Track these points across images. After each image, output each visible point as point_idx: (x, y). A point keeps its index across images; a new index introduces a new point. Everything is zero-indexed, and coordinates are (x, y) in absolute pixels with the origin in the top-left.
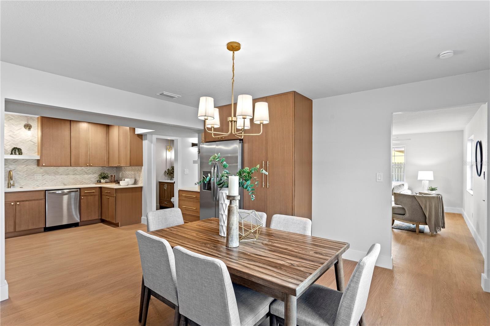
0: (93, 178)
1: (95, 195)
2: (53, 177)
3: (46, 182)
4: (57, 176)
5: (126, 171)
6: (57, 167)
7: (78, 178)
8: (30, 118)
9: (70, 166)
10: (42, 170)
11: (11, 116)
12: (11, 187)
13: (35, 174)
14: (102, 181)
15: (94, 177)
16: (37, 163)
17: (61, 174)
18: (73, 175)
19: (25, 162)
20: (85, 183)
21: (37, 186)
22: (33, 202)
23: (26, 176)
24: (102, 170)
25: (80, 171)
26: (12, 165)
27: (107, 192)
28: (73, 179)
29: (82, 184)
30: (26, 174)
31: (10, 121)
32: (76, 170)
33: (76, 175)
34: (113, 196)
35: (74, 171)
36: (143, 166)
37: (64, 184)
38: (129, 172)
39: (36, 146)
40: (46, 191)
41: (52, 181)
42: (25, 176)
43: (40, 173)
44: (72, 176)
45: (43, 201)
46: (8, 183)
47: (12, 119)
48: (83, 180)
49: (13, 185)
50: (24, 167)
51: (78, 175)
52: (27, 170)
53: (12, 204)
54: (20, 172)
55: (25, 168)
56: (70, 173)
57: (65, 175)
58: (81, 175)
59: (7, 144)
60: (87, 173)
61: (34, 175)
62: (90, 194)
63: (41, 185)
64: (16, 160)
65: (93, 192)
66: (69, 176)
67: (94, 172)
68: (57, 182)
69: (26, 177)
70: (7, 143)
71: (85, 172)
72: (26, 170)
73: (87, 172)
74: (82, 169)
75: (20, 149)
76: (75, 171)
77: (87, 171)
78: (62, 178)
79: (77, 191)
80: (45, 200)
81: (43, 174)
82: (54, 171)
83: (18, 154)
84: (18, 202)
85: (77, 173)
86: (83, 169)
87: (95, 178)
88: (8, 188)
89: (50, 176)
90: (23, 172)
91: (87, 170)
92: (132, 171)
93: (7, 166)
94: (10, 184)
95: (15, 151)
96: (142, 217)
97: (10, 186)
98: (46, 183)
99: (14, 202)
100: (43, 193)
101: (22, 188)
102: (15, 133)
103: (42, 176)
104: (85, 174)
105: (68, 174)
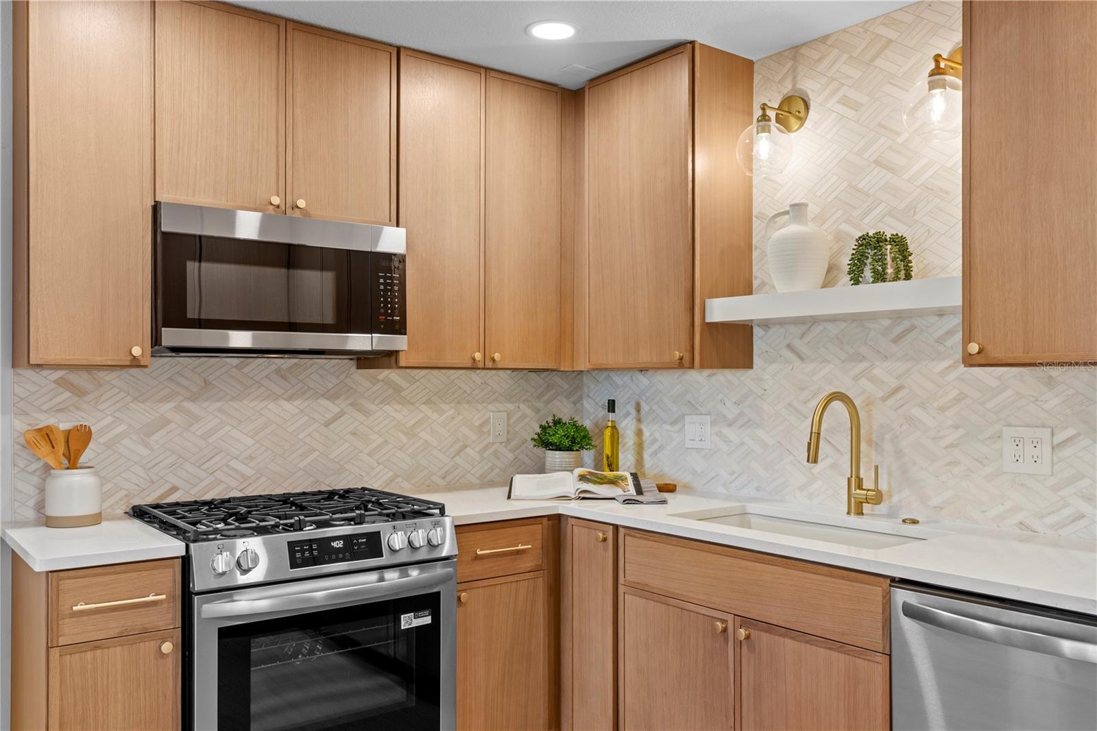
11: (882, 30)
12: (867, 508)
13: (1008, 425)
23: (951, 439)
26: (886, 358)
30: (957, 427)
31: (879, 62)
42: (946, 442)
46: (850, 480)
47: (888, 43)
49: (869, 495)
52: (961, 397)
54: (922, 406)
61: (999, 436)
63: (1050, 520)
64: (906, 324)
69: (951, 446)
72: (954, 393)
75: (900, 244)
80: (885, 660)
81: (1059, 438)
90: (942, 409)
93: (865, 365)
94: (859, 489)
95: (881, 259)
97: (860, 503)
99: (730, 618)
100: (877, 592)
101: (914, 522)
102: (898, 134)
103: (1058, 447)
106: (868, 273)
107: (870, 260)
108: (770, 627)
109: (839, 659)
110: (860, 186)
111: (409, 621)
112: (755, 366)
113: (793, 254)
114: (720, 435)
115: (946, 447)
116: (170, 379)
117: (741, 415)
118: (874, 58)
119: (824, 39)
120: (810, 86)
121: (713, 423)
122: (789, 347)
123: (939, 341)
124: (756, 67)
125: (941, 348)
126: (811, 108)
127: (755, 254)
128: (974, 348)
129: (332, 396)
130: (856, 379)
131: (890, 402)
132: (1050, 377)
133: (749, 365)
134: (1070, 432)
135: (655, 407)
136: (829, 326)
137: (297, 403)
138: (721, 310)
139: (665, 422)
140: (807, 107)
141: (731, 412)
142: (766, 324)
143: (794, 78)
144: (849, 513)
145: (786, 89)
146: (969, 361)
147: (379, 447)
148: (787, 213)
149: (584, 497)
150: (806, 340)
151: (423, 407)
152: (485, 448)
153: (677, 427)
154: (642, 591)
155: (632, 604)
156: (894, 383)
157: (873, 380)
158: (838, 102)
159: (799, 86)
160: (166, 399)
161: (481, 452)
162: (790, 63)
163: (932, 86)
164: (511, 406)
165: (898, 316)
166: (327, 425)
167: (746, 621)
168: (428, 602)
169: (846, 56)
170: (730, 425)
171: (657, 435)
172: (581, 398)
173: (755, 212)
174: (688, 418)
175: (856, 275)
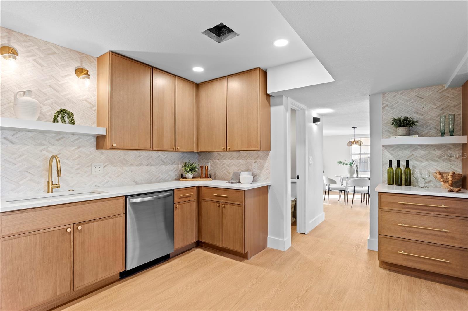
0: (172, 170)
1: (191, 201)
2: (120, 169)
3: (109, 179)
4: (125, 168)
5: (225, 159)
7: (153, 172)
8: (85, 56)
9: (151, 149)
10: (103, 157)
11: (52, 48)
12: (54, 190)
13: (93, 163)
14: (189, 175)
15: (174, 169)
16: (95, 143)
17: (131, 165)
18: (147, 165)
19: (76, 140)
21: (96, 186)
22: (106, 221)
23: (77, 167)
24: (182, 157)
25: (156, 159)
27: (216, 196)
28: (147, 173)
30: (79, 164)
31: (51, 56)
33: (151, 166)
34: (241, 204)
35: (148, 159)
36: (270, 150)
38: (232, 161)
39: (95, 110)
40: (127, 198)
41: (118, 177)
42: (75, 168)
43: (101, 163)
44: (146, 167)
45: (121, 219)
46: (48, 182)
47: (55, 53)
49: (58, 186)
51: (154, 165)
52: (80, 157)
53: (69, 230)
54: (67, 159)
55: (76, 151)
56: (142, 162)
57: (137, 166)
59: (46, 102)
60: (165, 163)
61: (91, 166)
62: (186, 199)
63: (102, 183)
64: (61, 136)
65: (190, 196)
67: (174, 161)
68: (125, 179)
69: (77, 169)
70: (45, 100)
71: (162, 161)
72: (78, 156)
73: (165, 161)
74: (158, 155)
76: (150, 158)
77: (165, 158)
78: (132, 171)
79: (171, 195)
80: (124, 215)
81: (105, 165)
82: (122, 158)
83: (68, 123)
84: (79, 224)
85: (153, 163)
86: (160, 156)
87: (173, 171)
88: (48, 192)
89: (114, 167)
90: (74, 160)
91: (165, 156)
92: (239, 160)
93: (45, 147)
94: (52, 185)
95: (63, 116)
96: (268, 237)
97: (52, 189)
99: (72, 226)
100: (121, 201)
101: (73, 190)
102: (59, 81)
103: (104, 167)
104: (162, 164)
105: (140, 165)
108: (88, 222)
109: (111, 221)
110: (43, 91)
115: (75, 170)
118: (49, 54)
119: (27, 36)
123: (73, 142)
125: (73, 144)
126: (19, 54)
128: (114, 145)
130: (41, 151)
132: (102, 152)
134: (107, 164)
136: (28, 133)
140: (17, 54)
143: (9, 41)
145: (4, 42)
148: (24, 92)
150: (15, 136)
154: (14, 236)
157: (48, 151)
158: (33, 60)
159: (12, 45)
165: (58, 133)
175: (55, 120)
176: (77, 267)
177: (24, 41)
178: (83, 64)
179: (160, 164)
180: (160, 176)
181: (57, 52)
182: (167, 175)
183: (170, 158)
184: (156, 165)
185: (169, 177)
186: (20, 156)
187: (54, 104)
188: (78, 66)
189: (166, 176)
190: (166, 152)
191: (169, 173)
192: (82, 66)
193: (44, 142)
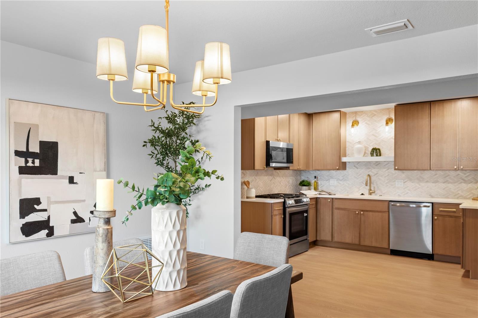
1: (456, 217)
2: (417, 185)
3: (408, 191)
4: (421, 184)
6: (422, 172)
7: (451, 189)
9: (429, 169)
10: (403, 175)
13: (397, 179)
17: (427, 182)
18: (444, 183)
19: (386, 165)
20: (461, 196)
21: (399, 195)
22: (377, 214)
25: (454, 177)
26: (374, 168)
28: (444, 189)
29: (458, 198)
30: (387, 180)
31: (373, 118)
32: (449, 175)
33: (449, 183)
35: (445, 177)
37: (430, 195)
40: (389, 202)
41: (415, 190)
42: (386, 182)
43: (402, 179)
48: (459, 192)
49: (374, 192)
50: (385, 171)
51: (451, 183)
52: (388, 175)
53: (357, 212)
54: (381, 176)
55: (387, 171)
56: (439, 180)
57: (433, 183)
58: (456, 184)
60: (465, 182)
61: (395, 181)
62: (450, 215)
63: (403, 194)
64: (378, 163)
66: (437, 184)
69: (386, 183)
71: (463, 180)
72: (387, 174)
73: (466, 179)
74: (457, 174)
75: (379, 149)
76: (447, 176)
77: (466, 177)
78: (428, 187)
79: (429, 207)
80: (388, 212)
81: (405, 181)
82: (419, 176)
85: (450, 180)
86: (459, 174)
89: (412, 183)
90: (385, 177)
91: (466, 175)
93: (371, 169)
94: (371, 190)
97: (371, 193)
98: (408, 193)
99: (359, 211)
100: (387, 203)
102: (377, 131)
103: (404, 183)
104: (462, 182)
105: (436, 182)
106: (375, 154)
107: (375, 152)
108: (367, 211)
109: (380, 214)
111: (305, 215)
112: (347, 170)
113: (359, 150)
114: (338, 182)
116: (254, 172)
117: (344, 179)
118: (372, 117)
119: (362, 112)
120: (359, 119)
121: (337, 180)
122: (354, 166)
123: (384, 166)
124: (347, 114)
126: (360, 123)
127: (347, 149)
128: (397, 168)
129: (271, 175)
131: (376, 176)
132: (403, 172)
133: (346, 169)
134: (406, 180)
135: (322, 178)
137: (267, 177)
138: (344, 159)
139: (324, 180)
140: (359, 123)
141: (341, 178)
142: (349, 162)
143: (356, 117)
144: (369, 195)
145: (354, 119)
146: (395, 169)
147: (277, 186)
148: (357, 143)
149: (320, 194)
150: (358, 165)
151: (282, 178)
152: (289, 186)
153: (327, 182)
154: (338, 209)
155: (336, 212)
156: (376, 173)
158: (365, 123)
159: (357, 119)
160: (253, 176)
161: (288, 187)
162: (355, 115)
163: (386, 126)
164: (292, 178)
166: (270, 181)
167: (362, 211)
168: (306, 211)
169: (366, 116)
170: (341, 181)
171: (322, 183)
172: (301, 176)
173: (347, 141)
174: (330, 180)
175: (372, 155)
176: (362, 233)
177: (361, 115)
178: (391, 115)
179: (460, 182)
180: (459, 194)
181: (376, 114)
182: (469, 193)
183: (473, 176)
184: (455, 183)
185: (472, 195)
186: (360, 175)
187: (375, 145)
188: (388, 118)
189: (467, 194)
190: (467, 171)
191: (472, 191)
192: (389, 116)
193: (370, 167)
